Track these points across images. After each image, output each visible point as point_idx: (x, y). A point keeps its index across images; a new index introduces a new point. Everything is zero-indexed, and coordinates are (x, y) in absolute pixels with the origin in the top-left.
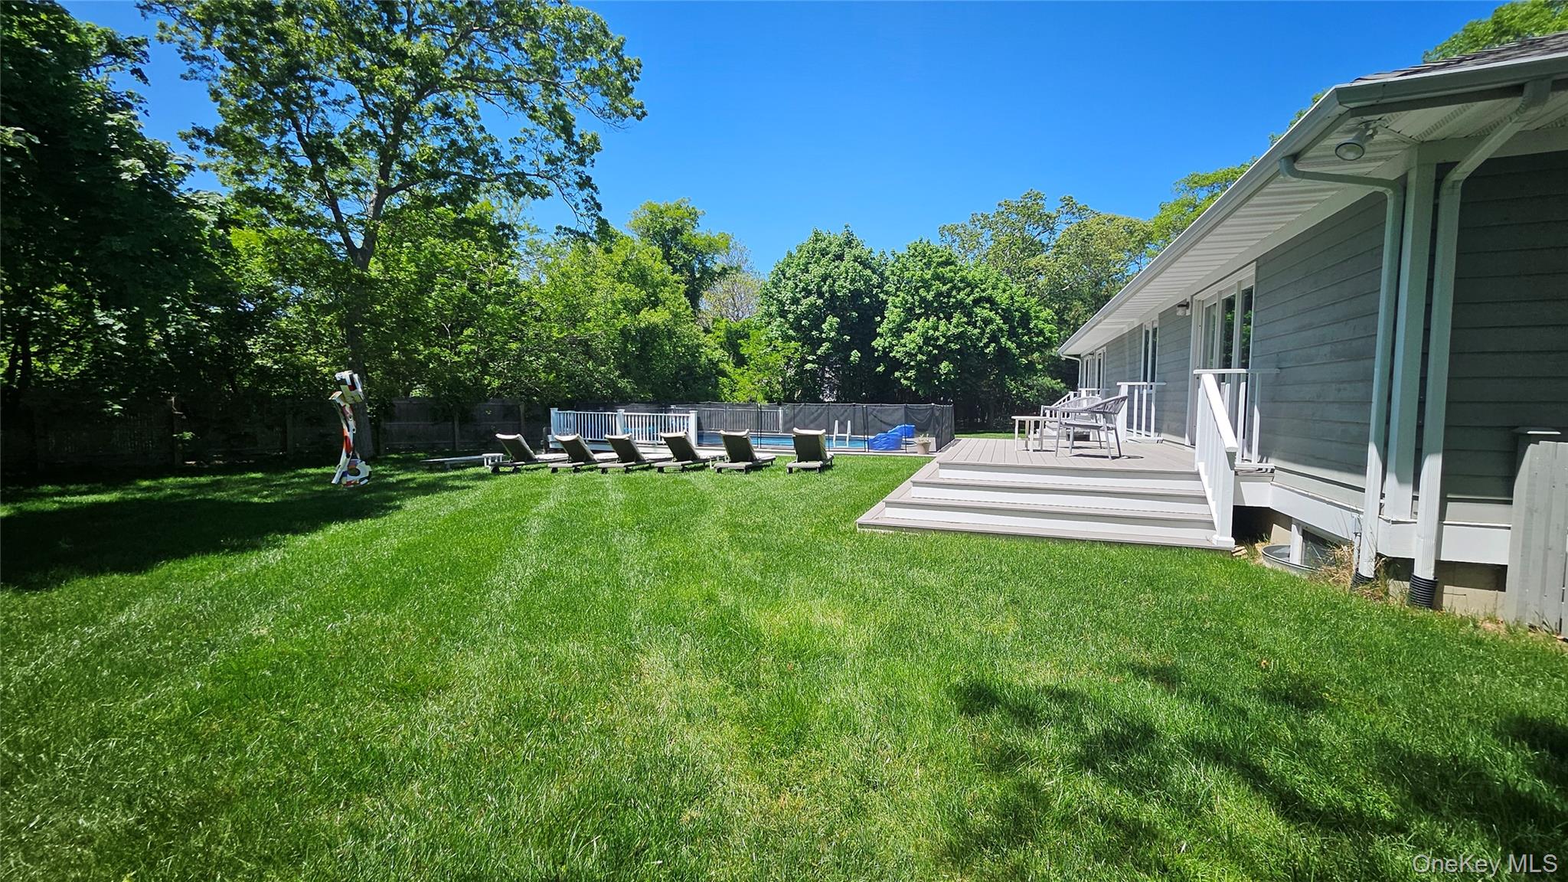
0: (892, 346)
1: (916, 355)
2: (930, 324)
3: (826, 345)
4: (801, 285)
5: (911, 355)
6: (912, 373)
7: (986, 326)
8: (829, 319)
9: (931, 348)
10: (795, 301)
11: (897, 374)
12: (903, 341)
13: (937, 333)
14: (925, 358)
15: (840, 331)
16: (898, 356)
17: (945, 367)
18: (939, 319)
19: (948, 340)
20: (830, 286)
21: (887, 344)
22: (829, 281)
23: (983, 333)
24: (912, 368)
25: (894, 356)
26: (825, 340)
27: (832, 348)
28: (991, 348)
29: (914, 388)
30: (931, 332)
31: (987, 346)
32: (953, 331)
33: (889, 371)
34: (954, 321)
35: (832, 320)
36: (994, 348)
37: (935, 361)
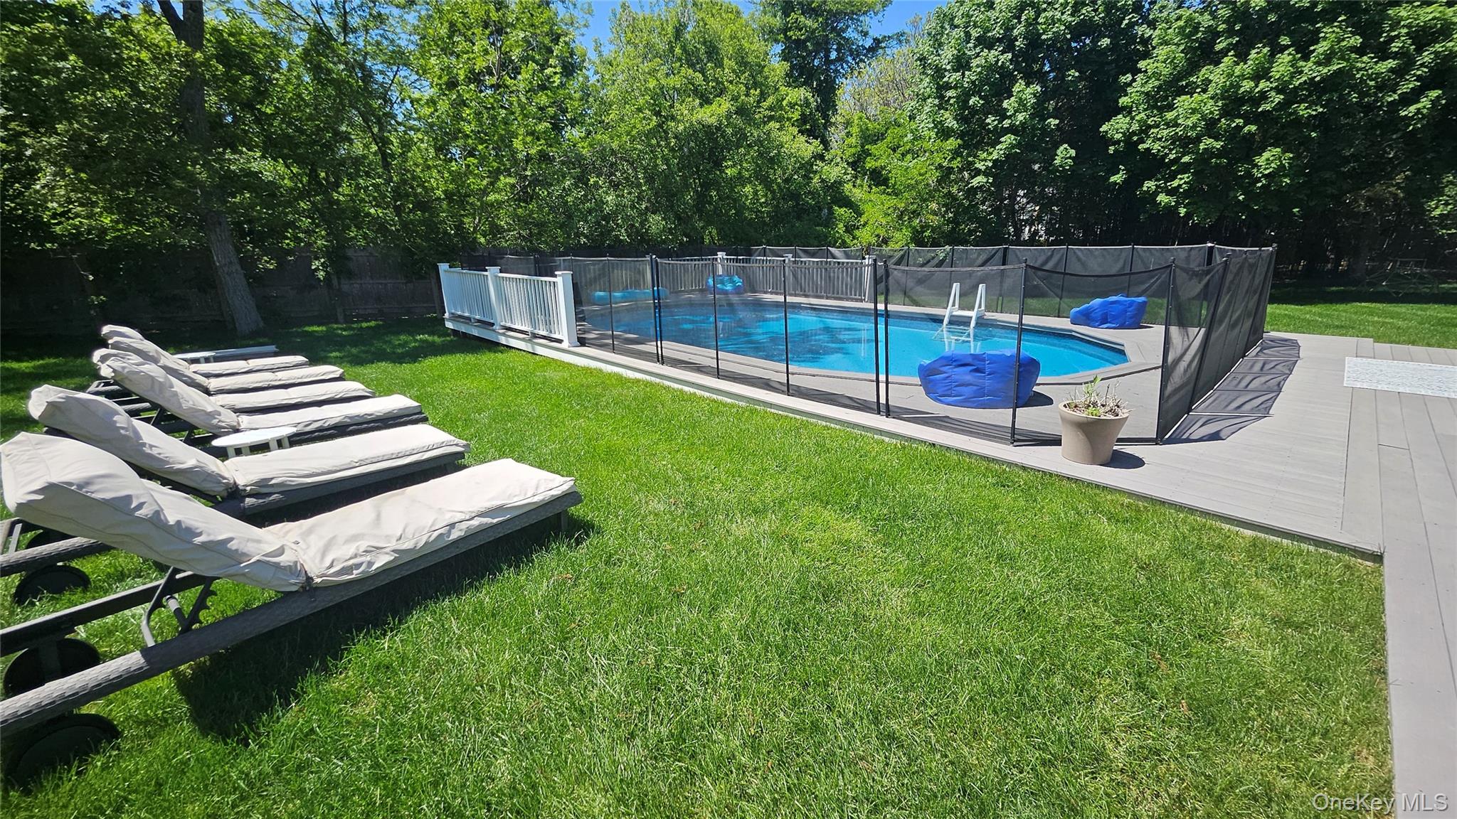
0: (1145, 129)
1: (1198, 140)
2: (1247, 67)
3: (1009, 139)
4: (975, 33)
5: (1185, 143)
6: (1182, 181)
7: (1420, 50)
8: (1019, 86)
9: (1240, 121)
10: (961, 64)
11: (1149, 185)
12: (1170, 115)
13: (1263, 85)
14: (1218, 145)
15: (1039, 112)
16: (1156, 147)
17: (1268, 160)
18: (1277, 49)
19: (1291, 96)
20: (1028, 24)
21: (1135, 127)
22: (1029, 13)
23: (1400, 72)
24: (1185, 168)
25: (1148, 150)
26: (1006, 131)
27: (1019, 145)
28: (1425, 103)
29: (1182, 211)
30: (1247, 85)
31: (1408, 99)
32: (1311, 70)
33: (1134, 181)
34: (1322, 48)
35: (1026, 91)
36: (1435, 102)
37: (1246, 149)
